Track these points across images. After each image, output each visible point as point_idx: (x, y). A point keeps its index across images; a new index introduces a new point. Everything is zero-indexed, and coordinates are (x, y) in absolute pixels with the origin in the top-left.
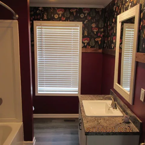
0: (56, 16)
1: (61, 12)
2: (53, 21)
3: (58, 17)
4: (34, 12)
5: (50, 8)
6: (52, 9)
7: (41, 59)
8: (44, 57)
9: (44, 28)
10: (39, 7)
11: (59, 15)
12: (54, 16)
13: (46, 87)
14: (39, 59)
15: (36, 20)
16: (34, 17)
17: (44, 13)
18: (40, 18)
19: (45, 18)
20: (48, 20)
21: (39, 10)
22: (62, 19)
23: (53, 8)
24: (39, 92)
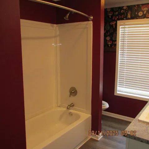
0: (140, 14)
1: (146, 8)
2: (137, 19)
3: (142, 14)
4: (118, 12)
5: (135, 6)
6: (136, 6)
7: (122, 59)
8: (125, 57)
9: (128, 27)
10: (123, 7)
11: (143, 12)
12: (138, 14)
13: (125, 88)
14: (120, 59)
15: (120, 20)
16: (118, 17)
17: (128, 12)
18: (124, 17)
19: (129, 16)
20: (132, 18)
21: (124, 9)
22: (147, 16)
23: (138, 5)
24: (118, 92)
